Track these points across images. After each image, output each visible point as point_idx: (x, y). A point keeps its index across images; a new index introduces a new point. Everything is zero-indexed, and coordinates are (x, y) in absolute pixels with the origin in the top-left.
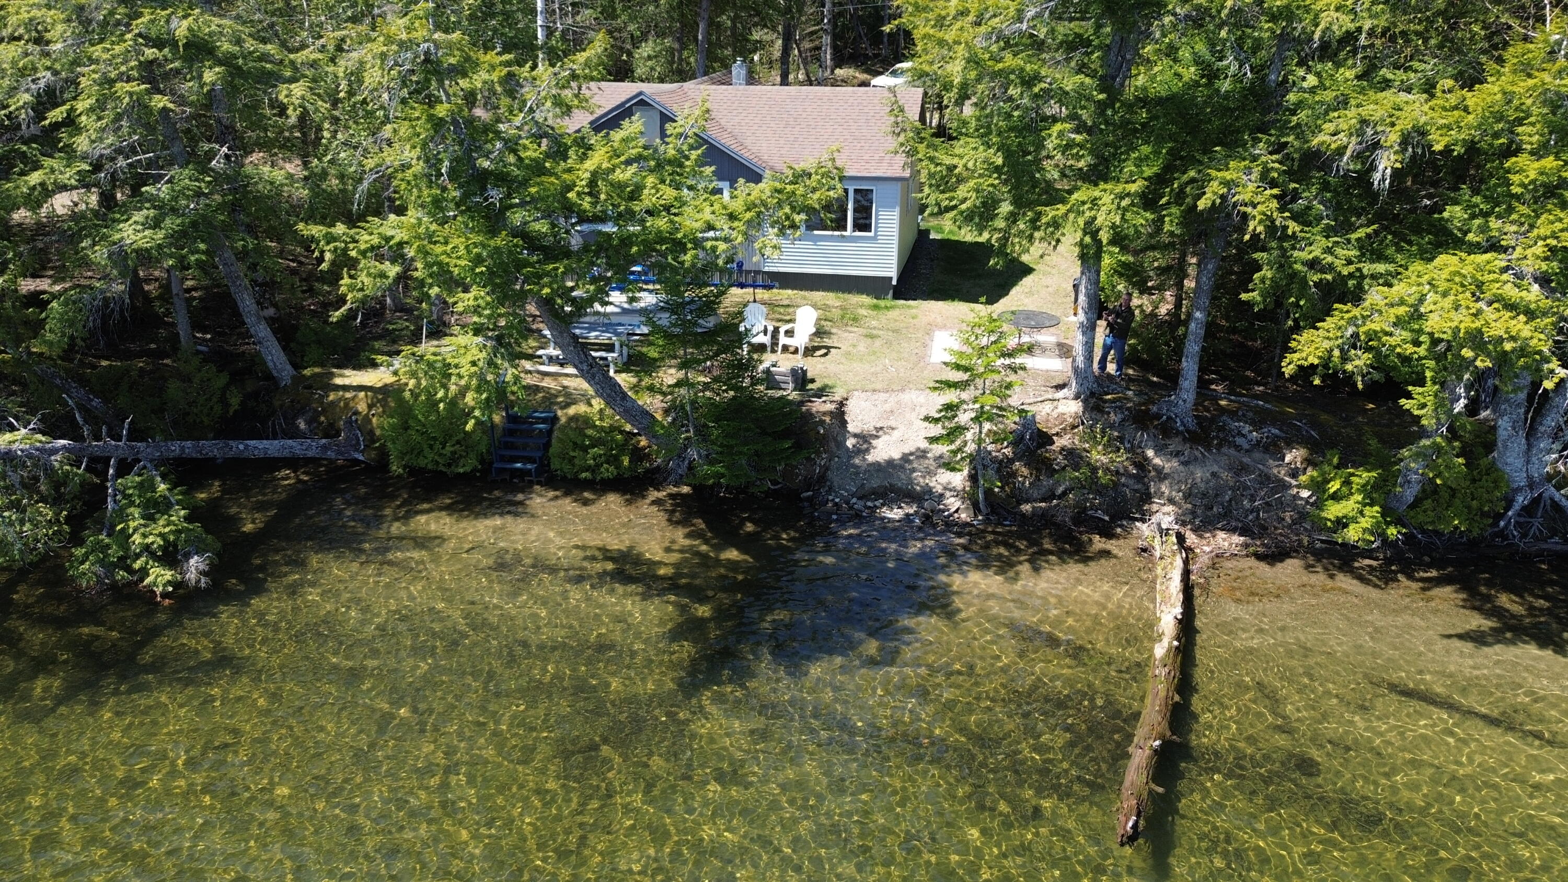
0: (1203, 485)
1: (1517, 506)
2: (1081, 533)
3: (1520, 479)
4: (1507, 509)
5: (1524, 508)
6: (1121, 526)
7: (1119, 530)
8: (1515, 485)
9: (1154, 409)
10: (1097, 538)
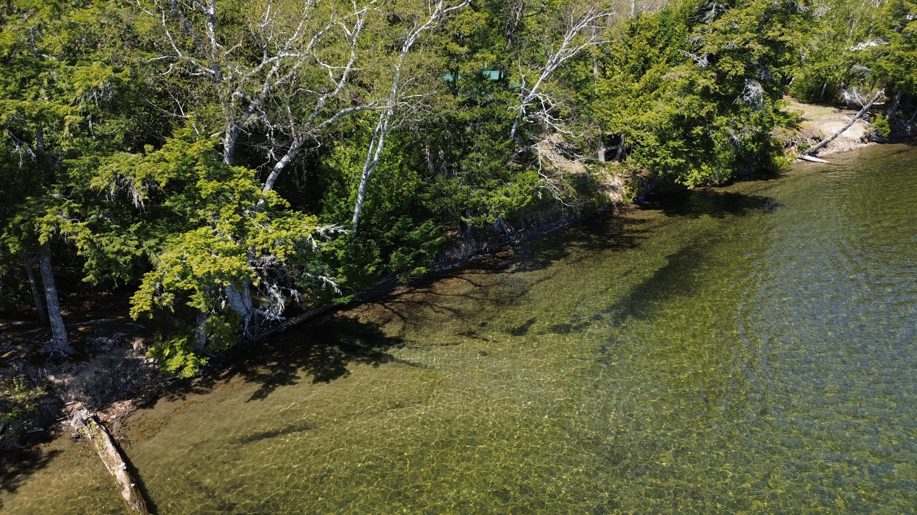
0: (93, 382)
1: (247, 323)
2: (29, 448)
3: (243, 311)
4: (244, 327)
5: (250, 323)
6: (53, 429)
7: (53, 433)
8: (243, 315)
9: (42, 351)
10: (42, 445)
